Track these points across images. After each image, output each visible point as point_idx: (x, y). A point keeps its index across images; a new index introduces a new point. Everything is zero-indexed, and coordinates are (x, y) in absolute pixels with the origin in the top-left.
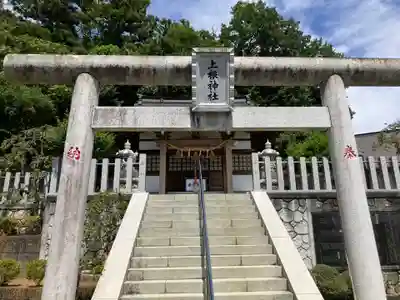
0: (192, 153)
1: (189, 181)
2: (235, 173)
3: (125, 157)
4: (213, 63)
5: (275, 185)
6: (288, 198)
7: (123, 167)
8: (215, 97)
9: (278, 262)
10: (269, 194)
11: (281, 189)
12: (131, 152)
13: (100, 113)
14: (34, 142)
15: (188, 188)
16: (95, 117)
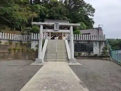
2: (64, 36)
16: (43, 30)
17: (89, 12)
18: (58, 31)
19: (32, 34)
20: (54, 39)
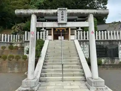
0: (60, 29)
1: (59, 37)
2: (71, 35)
3: (43, 31)
4: (62, 11)
5: (80, 38)
6: (83, 41)
7: (42, 34)
8: (63, 20)
9: (78, 56)
10: (78, 41)
11: (82, 39)
12: (44, 30)
13: (37, 24)
14: (20, 27)
15: (59, 39)
16: (36, 24)
17: (100, 4)
18: (66, 24)
19: (26, 32)
20: (58, 39)
